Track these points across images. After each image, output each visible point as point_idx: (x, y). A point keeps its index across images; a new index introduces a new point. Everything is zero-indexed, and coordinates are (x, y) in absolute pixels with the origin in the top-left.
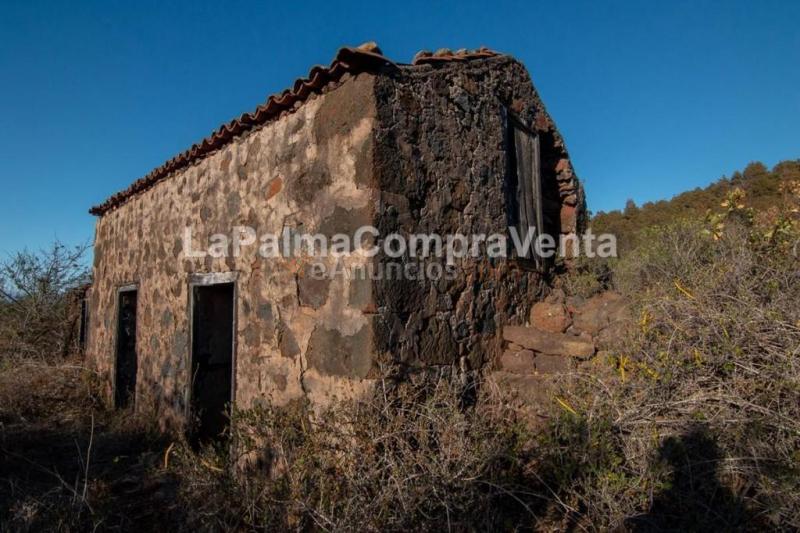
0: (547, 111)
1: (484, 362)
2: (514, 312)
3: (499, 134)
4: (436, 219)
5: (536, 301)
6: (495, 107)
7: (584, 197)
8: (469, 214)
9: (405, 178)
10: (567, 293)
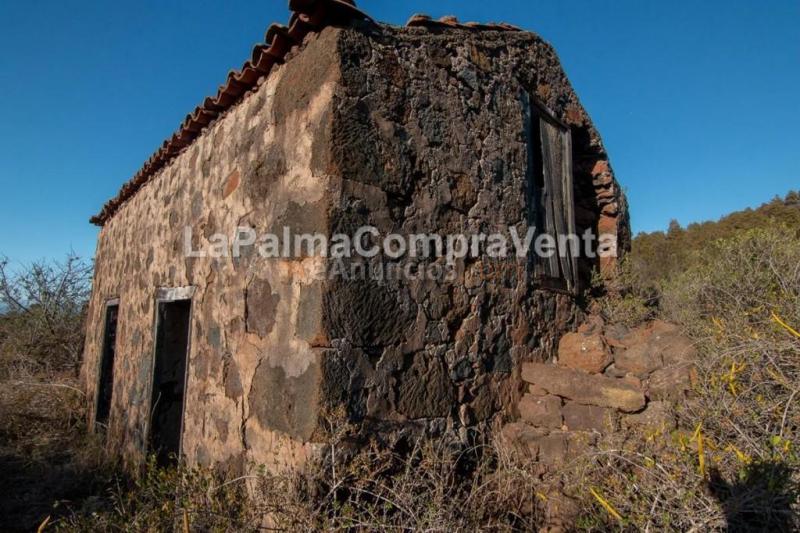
0: (581, 102)
1: (494, 410)
2: (537, 344)
3: (519, 122)
4: (428, 221)
5: (567, 330)
6: (513, 90)
7: (627, 207)
8: (475, 218)
9: (383, 165)
10: (606, 320)
